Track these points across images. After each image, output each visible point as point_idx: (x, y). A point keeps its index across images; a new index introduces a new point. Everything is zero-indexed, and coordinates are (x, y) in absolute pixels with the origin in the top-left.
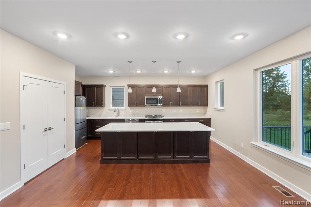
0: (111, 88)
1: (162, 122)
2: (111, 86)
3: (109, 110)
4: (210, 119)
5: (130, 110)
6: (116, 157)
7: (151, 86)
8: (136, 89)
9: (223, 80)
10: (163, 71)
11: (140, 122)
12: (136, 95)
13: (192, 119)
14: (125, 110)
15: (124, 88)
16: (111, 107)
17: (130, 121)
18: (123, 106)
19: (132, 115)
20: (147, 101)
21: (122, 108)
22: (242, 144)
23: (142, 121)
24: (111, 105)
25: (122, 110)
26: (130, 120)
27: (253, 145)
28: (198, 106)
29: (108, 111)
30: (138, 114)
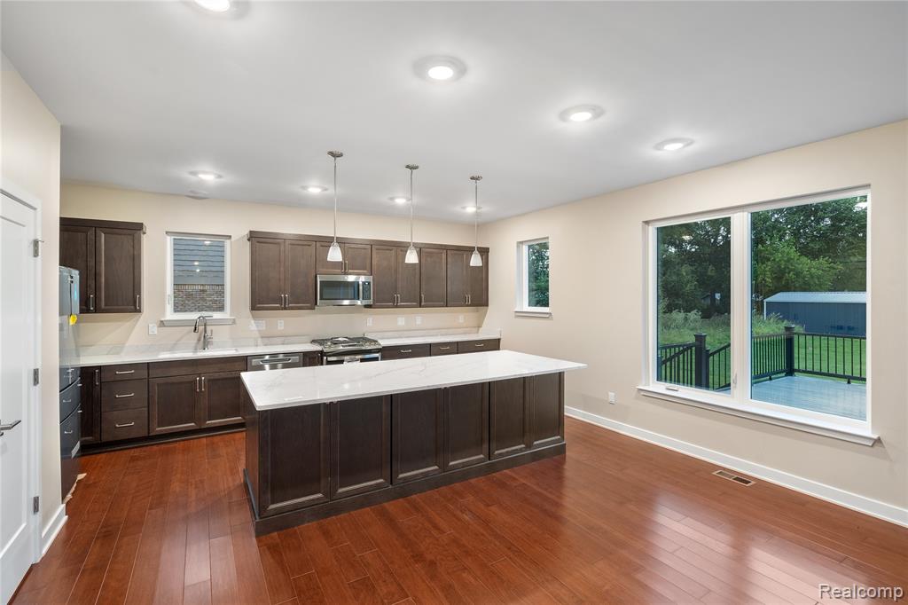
0: (169, 240)
1: (376, 359)
2: (167, 233)
3: (162, 324)
4: (499, 340)
5: (253, 322)
6: (320, 495)
7: (326, 242)
8: (282, 248)
9: (548, 238)
10: (392, 199)
11: (304, 366)
12: (282, 269)
13: (457, 342)
14: (234, 322)
15: (228, 243)
16: (170, 315)
17: (267, 361)
18: (221, 308)
19: (260, 340)
20: (325, 290)
21: (217, 315)
22: (612, 394)
23: (311, 359)
24: (169, 307)
25: (220, 322)
26: (267, 357)
27: (642, 393)
28: (468, 306)
29: (154, 329)
30: (285, 338)
